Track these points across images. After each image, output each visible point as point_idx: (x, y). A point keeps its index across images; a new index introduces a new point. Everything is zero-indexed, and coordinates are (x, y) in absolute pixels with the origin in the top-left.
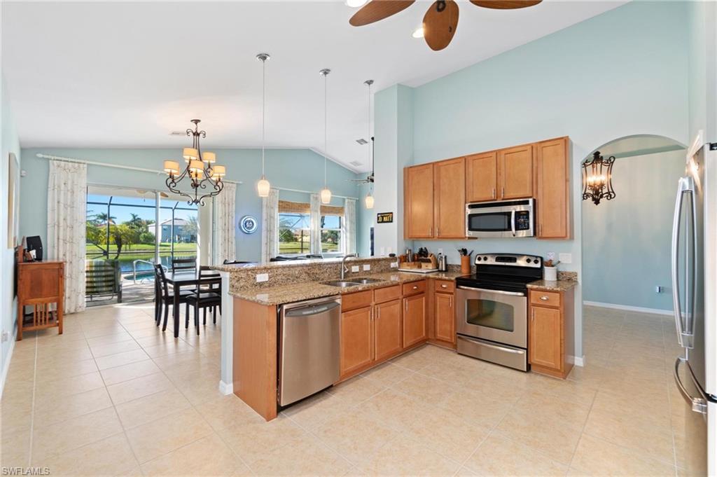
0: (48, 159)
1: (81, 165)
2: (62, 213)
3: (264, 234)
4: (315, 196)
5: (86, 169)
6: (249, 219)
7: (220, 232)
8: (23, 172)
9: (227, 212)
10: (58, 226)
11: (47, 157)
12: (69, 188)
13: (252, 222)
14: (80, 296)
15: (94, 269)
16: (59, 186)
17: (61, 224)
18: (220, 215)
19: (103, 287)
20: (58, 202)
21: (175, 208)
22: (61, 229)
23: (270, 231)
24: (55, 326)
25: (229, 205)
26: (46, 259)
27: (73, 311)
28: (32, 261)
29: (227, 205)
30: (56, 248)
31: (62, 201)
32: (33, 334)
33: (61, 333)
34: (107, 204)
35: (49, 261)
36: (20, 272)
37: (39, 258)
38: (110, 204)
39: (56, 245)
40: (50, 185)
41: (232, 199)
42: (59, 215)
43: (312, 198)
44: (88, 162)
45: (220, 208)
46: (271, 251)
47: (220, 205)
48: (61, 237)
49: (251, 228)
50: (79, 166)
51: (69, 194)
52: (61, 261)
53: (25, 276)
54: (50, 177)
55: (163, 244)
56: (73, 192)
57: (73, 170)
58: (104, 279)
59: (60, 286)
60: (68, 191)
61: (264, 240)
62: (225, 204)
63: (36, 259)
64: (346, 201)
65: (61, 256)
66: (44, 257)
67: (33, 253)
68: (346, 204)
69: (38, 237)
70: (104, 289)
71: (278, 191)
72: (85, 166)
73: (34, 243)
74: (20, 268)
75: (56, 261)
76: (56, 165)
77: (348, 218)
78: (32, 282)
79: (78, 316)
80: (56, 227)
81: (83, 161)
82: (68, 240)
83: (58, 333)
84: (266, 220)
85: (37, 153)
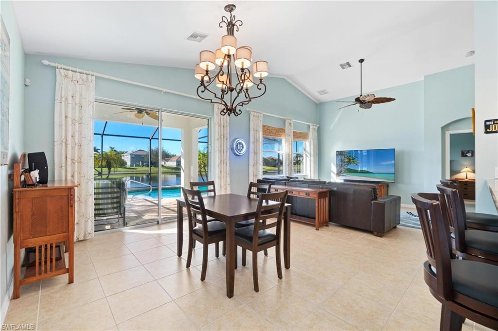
0: (55, 68)
1: (90, 77)
2: (70, 128)
3: (251, 156)
4: (290, 122)
5: (94, 82)
6: (240, 141)
7: (217, 154)
8: (27, 80)
9: (222, 133)
10: (66, 144)
11: (54, 64)
12: (77, 102)
13: (243, 145)
14: (89, 221)
15: (100, 191)
16: (66, 99)
17: (69, 142)
18: (217, 137)
19: (109, 209)
20: (66, 117)
21: (152, 138)
22: (69, 146)
23: (257, 153)
24: (64, 273)
25: (224, 127)
26: (53, 181)
27: (81, 238)
28: (33, 185)
29: (222, 127)
30: (64, 168)
31: (70, 115)
32: (36, 286)
33: (71, 281)
34: (101, 134)
35: (56, 185)
36: (16, 201)
37: (43, 180)
38: (103, 134)
39: (64, 165)
40: (58, 97)
41: (227, 121)
42: (66, 130)
43: (287, 124)
44: (96, 74)
45: (217, 129)
46: (258, 173)
47: (217, 126)
48: (69, 156)
49: (242, 150)
50: (87, 78)
51: (77, 107)
52: (69, 184)
53: (24, 207)
54: (57, 90)
55: (131, 167)
56: (81, 107)
57: (80, 82)
58: (110, 201)
59: (70, 218)
60: (76, 104)
61: (251, 162)
62: (221, 126)
63: (38, 182)
64: (311, 127)
65: (69, 178)
66: (49, 178)
67: (35, 174)
68: (311, 130)
69: (43, 154)
70: (110, 211)
71: (262, 115)
72: (94, 78)
73: (37, 161)
74: (16, 196)
75: (63, 185)
76: (63, 74)
77: (312, 142)
78: (33, 215)
79: (88, 244)
80: (64, 144)
81: (91, 73)
82: (76, 159)
83: (67, 281)
84: (254, 143)
85: (43, 59)
